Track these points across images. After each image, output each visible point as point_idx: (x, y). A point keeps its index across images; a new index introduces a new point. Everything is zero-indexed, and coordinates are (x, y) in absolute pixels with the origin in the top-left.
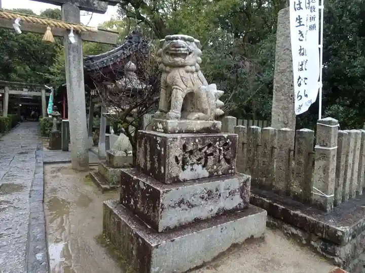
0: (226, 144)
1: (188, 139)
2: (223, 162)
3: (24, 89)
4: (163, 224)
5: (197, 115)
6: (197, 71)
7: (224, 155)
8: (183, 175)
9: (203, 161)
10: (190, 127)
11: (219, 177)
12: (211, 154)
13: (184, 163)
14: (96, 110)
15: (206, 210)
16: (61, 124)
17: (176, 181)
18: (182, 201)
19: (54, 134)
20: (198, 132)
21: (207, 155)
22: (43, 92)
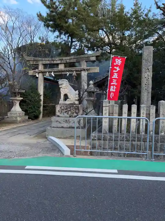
0: (75, 108)
2: (74, 113)
4: (52, 125)
5: (67, 100)
8: (60, 115)
9: (67, 112)
10: (66, 103)
11: (72, 117)
12: (70, 111)
13: (61, 112)
18: (57, 121)
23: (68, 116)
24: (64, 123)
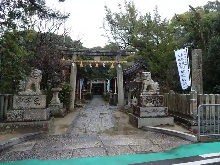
0: (160, 98)
1: (148, 96)
2: (159, 103)
3: (98, 81)
4: (141, 116)
5: (151, 91)
6: (150, 80)
7: (159, 101)
8: (147, 105)
9: (153, 102)
10: (149, 94)
11: (157, 107)
12: (155, 101)
13: (147, 102)
14: (127, 89)
15: (153, 114)
16: (114, 95)
17: (145, 107)
18: (146, 111)
19: (111, 99)
20: (151, 95)
21: (153, 101)
22: (105, 81)
23: (153, 105)
24: (152, 112)
